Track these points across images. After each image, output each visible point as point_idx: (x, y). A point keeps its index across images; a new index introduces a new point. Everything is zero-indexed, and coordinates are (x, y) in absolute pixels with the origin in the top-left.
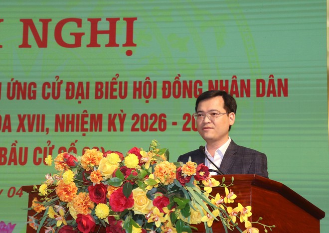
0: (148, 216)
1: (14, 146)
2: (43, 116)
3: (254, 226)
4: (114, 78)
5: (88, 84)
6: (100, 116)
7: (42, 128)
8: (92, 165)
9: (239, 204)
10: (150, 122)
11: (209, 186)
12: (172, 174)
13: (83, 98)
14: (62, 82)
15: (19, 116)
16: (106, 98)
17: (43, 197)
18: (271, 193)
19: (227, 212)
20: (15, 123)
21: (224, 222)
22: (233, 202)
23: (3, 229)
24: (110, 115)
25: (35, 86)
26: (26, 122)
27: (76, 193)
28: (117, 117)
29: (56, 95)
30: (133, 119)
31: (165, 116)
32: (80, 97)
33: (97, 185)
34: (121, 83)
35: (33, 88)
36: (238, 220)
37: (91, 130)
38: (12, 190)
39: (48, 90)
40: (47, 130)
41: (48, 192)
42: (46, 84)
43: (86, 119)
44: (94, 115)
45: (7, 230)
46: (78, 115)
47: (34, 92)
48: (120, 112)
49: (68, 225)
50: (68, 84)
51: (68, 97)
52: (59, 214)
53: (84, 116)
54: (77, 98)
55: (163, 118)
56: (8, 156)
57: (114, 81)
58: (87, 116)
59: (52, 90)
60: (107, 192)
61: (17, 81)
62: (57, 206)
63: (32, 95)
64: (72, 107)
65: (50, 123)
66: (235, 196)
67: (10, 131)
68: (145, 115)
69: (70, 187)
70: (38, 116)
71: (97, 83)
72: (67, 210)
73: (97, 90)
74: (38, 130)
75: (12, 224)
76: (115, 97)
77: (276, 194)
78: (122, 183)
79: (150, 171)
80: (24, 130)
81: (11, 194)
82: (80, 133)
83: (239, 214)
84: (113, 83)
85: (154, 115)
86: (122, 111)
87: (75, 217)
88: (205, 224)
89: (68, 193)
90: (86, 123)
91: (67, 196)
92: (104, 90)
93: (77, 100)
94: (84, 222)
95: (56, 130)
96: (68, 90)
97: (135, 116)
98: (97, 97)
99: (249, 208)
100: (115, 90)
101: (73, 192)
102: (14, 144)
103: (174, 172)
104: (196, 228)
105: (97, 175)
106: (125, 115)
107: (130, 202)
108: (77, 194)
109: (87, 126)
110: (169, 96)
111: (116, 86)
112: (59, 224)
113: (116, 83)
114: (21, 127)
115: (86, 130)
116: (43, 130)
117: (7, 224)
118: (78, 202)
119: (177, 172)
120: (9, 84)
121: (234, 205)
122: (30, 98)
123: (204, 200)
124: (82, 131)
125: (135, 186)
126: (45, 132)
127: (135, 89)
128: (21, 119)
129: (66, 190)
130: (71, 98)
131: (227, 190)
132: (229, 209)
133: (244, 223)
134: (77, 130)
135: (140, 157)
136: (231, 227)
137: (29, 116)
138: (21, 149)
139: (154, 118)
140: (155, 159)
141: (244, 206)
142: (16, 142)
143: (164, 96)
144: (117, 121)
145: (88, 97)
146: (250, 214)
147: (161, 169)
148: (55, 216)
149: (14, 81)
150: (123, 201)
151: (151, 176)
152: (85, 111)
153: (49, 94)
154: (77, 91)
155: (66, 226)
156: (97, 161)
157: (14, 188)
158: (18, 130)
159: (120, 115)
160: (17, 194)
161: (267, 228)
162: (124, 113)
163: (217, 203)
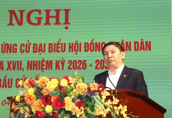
0: (73, 112)
1: (5, 78)
2: (21, 62)
3: (128, 116)
4: (58, 42)
5: (45, 44)
6: (51, 61)
7: (20, 68)
8: (43, 85)
9: (120, 105)
10: (78, 65)
11: (104, 95)
12: (85, 89)
13: (42, 52)
14: (31, 43)
15: (8, 62)
16: (55, 52)
17: (18, 102)
18: (137, 99)
19: (114, 109)
20: (6, 66)
21: (113, 115)
24: (56, 61)
25: (16, 46)
26: (11, 66)
27: (35, 99)
28: (60, 62)
29: (28, 50)
30: (69, 63)
31: (85, 61)
32: (40, 52)
33: (46, 96)
34: (62, 44)
35: (15, 47)
36: (120, 113)
37: (46, 69)
38: (4, 102)
39: (24, 48)
40: (23, 69)
41: (20, 100)
42: (22, 45)
43: (44, 63)
46: (39, 61)
47: (16, 49)
48: (62, 60)
50: (34, 44)
51: (34, 52)
52: (26, 111)
53: (43, 61)
54: (39, 52)
56: (2, 83)
57: (59, 43)
58: (44, 61)
59: (26, 48)
60: (51, 99)
61: (7, 43)
62: (25, 107)
63: (15, 50)
64: (36, 57)
65: (24, 65)
66: (118, 101)
67: (3, 70)
68: (75, 61)
69: (32, 97)
70: (18, 62)
71: (50, 44)
72: (30, 109)
73: (49, 48)
74: (18, 69)
76: (59, 52)
77: (140, 100)
78: (59, 94)
79: (74, 88)
80: (10, 70)
81: (3, 104)
82: (41, 71)
83: (120, 110)
84: (58, 44)
85: (80, 61)
86: (63, 59)
87: (35, 113)
88: (102, 115)
89: (31, 100)
90: (44, 65)
91: (30, 102)
92: (53, 48)
93: (39, 53)
94: (39, 115)
95: (28, 69)
96: (34, 48)
97: (70, 61)
98: (49, 51)
99: (126, 107)
100: (59, 48)
102: (5, 77)
103: (86, 88)
104: (98, 117)
105: (46, 90)
106: (64, 61)
107: (63, 104)
108: (36, 100)
109: (44, 67)
110: (88, 51)
111: (60, 46)
112: (26, 116)
113: (59, 44)
114: (9, 68)
115: (44, 69)
116: (20, 69)
118: (36, 105)
119: (88, 88)
120: (2, 45)
121: (118, 105)
122: (14, 52)
123: (102, 103)
124: (41, 69)
125: (66, 96)
126: (22, 70)
127: (70, 47)
128: (9, 63)
129: (29, 98)
130: (36, 52)
131: (114, 97)
132: (115, 108)
133: (123, 115)
134: (39, 69)
136: (116, 117)
137: (13, 62)
138: (9, 79)
139: (80, 62)
140: (76, 82)
141: (123, 106)
142: (6, 76)
143: (85, 51)
145: (44, 52)
146: (126, 110)
147: (79, 87)
148: (24, 112)
149: (5, 43)
150: (60, 104)
151: (74, 91)
152: (43, 59)
153: (24, 50)
154: (39, 48)
155: (30, 117)
156: (46, 83)
158: (7, 70)
160: (7, 103)
161: (135, 117)
163: (108, 104)
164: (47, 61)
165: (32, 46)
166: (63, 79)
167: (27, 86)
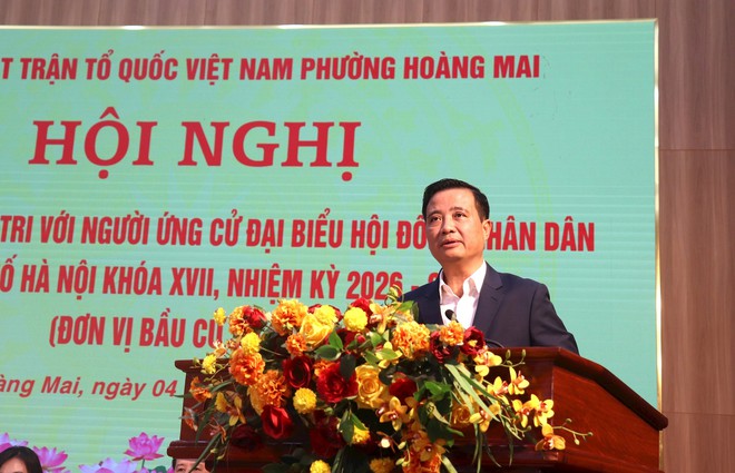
0: (380, 412)
1: (164, 317)
2: (211, 271)
3: (557, 432)
4: (322, 216)
5: (281, 223)
6: (298, 274)
7: (209, 290)
8: (290, 326)
9: (533, 396)
10: (377, 285)
11: (484, 364)
12: (423, 342)
13: (273, 245)
14: (241, 218)
15: (174, 270)
16: (309, 245)
17: (209, 376)
18: (585, 382)
19: (513, 409)
20: (167, 281)
21: (508, 426)
22: (522, 393)
23: (145, 445)
24: (314, 273)
25: (200, 225)
26: (184, 281)
27: (263, 370)
28: (326, 276)
29: (231, 239)
30: (350, 279)
31: (399, 276)
32: (268, 244)
33: (297, 359)
34: (332, 223)
35: (196, 228)
36: (530, 422)
37: (284, 296)
38: (160, 385)
39: (220, 232)
40: (216, 293)
41: (217, 368)
42: (218, 222)
43: (276, 278)
44: (290, 272)
45: (150, 447)
46: (264, 272)
47: (199, 233)
48: (330, 269)
49: (248, 424)
50: (251, 222)
51: (250, 243)
52: (233, 405)
53: (274, 272)
54: (264, 244)
55: (397, 279)
56: (155, 331)
57: (322, 219)
58: (278, 272)
59: (226, 231)
60: (313, 371)
61: (173, 216)
62: (231, 393)
63: (195, 238)
64: (255, 259)
65: (221, 282)
66: (525, 384)
67: (159, 293)
68: (368, 274)
69: (253, 360)
70: (203, 270)
71: (296, 223)
72: (246, 399)
73: (295, 233)
74: (201, 293)
75: (159, 438)
76: (323, 245)
77: (593, 385)
78: (339, 355)
79: (386, 337)
80: (181, 293)
81: (158, 391)
82: (267, 299)
83: (533, 414)
84: (320, 223)
85: (383, 274)
86: (333, 266)
87: (260, 411)
88: (476, 426)
89: (250, 371)
90: (277, 283)
91: (247, 376)
92: (306, 232)
93: (264, 248)
94: (275, 419)
95: (230, 294)
96: (250, 232)
97: (353, 274)
98: (295, 244)
99: (550, 403)
100: (324, 233)
101: (258, 368)
102: (164, 314)
103: (426, 340)
104: (461, 433)
105: (298, 341)
106: (337, 273)
107: (350, 386)
108: (264, 373)
109: (278, 289)
110: (407, 245)
111: (325, 228)
112: (233, 421)
113: (325, 223)
114: (176, 287)
115: (277, 295)
116: (209, 294)
117: (150, 437)
118: (265, 386)
119: (431, 339)
120: (161, 221)
121: (524, 398)
122: (192, 243)
123: (476, 388)
124: (269, 296)
125: (361, 361)
126: (213, 297)
127: (355, 233)
128: (177, 275)
129: (245, 365)
130: (255, 243)
131: (513, 372)
132: (517, 405)
133: (540, 428)
134: (263, 295)
135: (369, 313)
136: (520, 434)
137: (189, 270)
138: (175, 321)
139: (382, 278)
140: (394, 318)
141: (542, 399)
142: (168, 310)
143: (400, 245)
144: (325, 284)
145: (280, 244)
146: (551, 414)
147: (403, 334)
148: (228, 409)
149: (169, 216)
150: (339, 383)
151: (388, 345)
152: (276, 265)
153: (220, 237)
154: (266, 234)
155: (244, 425)
156: (298, 320)
157: (163, 382)
158: (172, 293)
159: (329, 273)
160: (167, 391)
161: (579, 437)
162: (337, 269)
163: (496, 392)
164: (287, 273)
165: (243, 227)
166: (354, 308)
167: (237, 327)
